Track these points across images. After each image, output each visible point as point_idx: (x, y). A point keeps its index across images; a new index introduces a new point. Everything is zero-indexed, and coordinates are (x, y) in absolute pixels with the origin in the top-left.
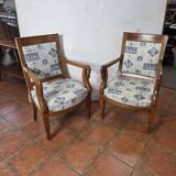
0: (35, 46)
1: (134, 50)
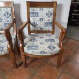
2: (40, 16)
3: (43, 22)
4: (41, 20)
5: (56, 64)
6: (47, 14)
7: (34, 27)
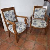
0: (7, 12)
1: (38, 11)
2: (39, 12)
4: (40, 13)
6: (42, 11)
7: (36, 16)
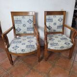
2: (54, 22)
3: (56, 26)
5: (68, 57)
7: (49, 29)
